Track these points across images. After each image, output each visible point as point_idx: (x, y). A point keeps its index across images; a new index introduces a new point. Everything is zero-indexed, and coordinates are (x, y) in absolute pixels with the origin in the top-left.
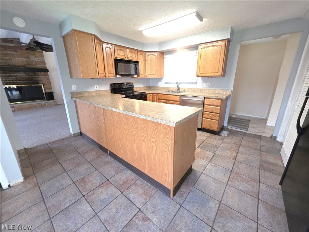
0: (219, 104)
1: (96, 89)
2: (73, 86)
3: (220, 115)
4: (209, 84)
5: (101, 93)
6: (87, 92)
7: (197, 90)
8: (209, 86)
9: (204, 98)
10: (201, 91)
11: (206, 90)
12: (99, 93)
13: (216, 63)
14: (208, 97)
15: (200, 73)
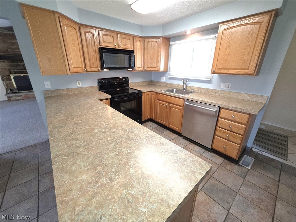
0: (245, 121)
1: (78, 86)
2: (46, 83)
3: (244, 138)
4: (230, 84)
5: (86, 91)
6: (66, 90)
7: (210, 91)
8: (230, 86)
9: (220, 107)
10: (216, 93)
11: (223, 92)
12: (83, 90)
13: (246, 53)
14: (227, 107)
15: (218, 69)
